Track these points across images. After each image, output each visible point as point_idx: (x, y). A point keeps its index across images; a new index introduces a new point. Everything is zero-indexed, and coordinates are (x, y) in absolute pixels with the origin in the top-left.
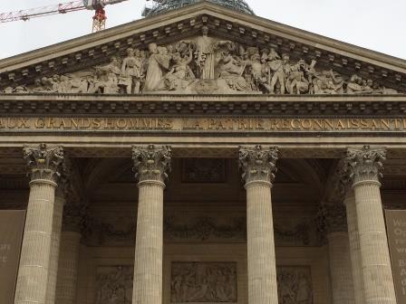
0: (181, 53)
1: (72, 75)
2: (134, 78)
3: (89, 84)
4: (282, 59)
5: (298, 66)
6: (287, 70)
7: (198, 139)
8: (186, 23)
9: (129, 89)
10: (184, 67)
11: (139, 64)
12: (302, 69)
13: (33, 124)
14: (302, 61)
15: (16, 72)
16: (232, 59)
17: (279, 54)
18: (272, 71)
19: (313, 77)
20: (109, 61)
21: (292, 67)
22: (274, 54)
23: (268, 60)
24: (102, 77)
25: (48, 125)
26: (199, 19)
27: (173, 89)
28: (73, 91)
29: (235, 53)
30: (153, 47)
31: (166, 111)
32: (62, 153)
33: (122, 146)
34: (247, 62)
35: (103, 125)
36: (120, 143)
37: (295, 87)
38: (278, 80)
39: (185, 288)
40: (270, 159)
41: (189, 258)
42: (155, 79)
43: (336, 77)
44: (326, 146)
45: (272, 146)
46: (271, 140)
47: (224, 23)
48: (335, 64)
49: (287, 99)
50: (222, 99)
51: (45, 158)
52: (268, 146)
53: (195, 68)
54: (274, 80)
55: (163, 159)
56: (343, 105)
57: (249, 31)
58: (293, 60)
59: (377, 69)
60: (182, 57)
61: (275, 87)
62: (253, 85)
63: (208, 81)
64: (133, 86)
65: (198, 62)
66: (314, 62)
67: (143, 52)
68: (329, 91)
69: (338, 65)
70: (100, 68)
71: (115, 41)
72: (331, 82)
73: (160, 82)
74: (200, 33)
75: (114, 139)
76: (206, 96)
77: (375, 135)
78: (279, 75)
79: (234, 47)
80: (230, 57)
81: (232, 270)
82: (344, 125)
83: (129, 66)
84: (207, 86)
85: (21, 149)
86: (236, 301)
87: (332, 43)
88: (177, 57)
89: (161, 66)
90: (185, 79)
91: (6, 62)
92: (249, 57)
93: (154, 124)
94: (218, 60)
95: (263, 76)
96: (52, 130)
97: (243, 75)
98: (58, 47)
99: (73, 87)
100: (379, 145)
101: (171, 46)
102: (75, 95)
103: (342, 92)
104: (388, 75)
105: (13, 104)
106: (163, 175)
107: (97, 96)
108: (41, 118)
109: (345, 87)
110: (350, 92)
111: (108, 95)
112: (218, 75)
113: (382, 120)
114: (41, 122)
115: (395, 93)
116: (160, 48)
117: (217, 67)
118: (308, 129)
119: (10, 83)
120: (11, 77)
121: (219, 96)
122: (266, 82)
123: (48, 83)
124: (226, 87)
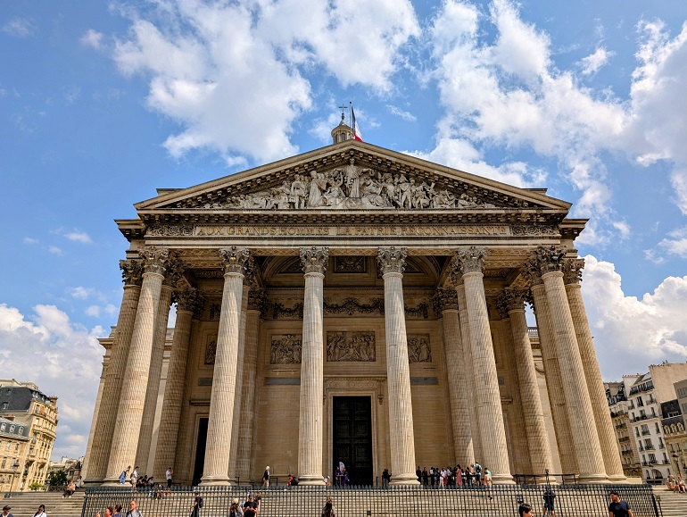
0: (334, 178)
1: (254, 195)
2: (300, 196)
3: (267, 202)
4: (409, 182)
5: (421, 187)
6: (413, 191)
7: (348, 242)
8: (338, 156)
9: (297, 205)
10: (337, 188)
11: (303, 186)
12: (424, 189)
13: (225, 231)
14: (424, 184)
15: (214, 193)
16: (373, 183)
17: (408, 179)
18: (402, 191)
19: (433, 196)
20: (282, 185)
21: (417, 188)
22: (403, 178)
23: (399, 183)
24: (277, 196)
25: (237, 232)
26: (347, 153)
27: (329, 205)
28: (256, 207)
29: (375, 178)
30: (314, 173)
31: (324, 221)
32: (248, 253)
33: (292, 247)
34: (384, 184)
35: (278, 232)
36: (291, 245)
37: (419, 203)
38: (407, 198)
39: (337, 350)
40: (401, 257)
41: (340, 329)
42: (315, 198)
43: (450, 195)
44: (442, 247)
45: (403, 247)
46: (402, 242)
47: (366, 155)
48: (449, 186)
49: (413, 212)
50: (365, 213)
51: (235, 257)
52: (400, 247)
53: (345, 189)
54: (404, 198)
55: (323, 257)
56: (455, 217)
57: (384, 162)
58: (418, 182)
59: (481, 190)
60: (336, 181)
61: (404, 203)
62: (388, 202)
64: (299, 204)
65: (347, 185)
66: (433, 185)
68: (443, 205)
69: (452, 187)
70: (274, 190)
71: (286, 170)
72: (446, 199)
73: (320, 200)
74: (349, 163)
75: (286, 242)
76: (356, 210)
77: (479, 238)
78: (407, 194)
79: (373, 173)
80: (371, 180)
81: (372, 338)
82: (456, 231)
83: (296, 188)
84: (354, 203)
85: (217, 250)
86: (374, 360)
87: (448, 170)
88: (332, 182)
89: (320, 188)
90: (338, 197)
91: (205, 186)
92: (385, 181)
93: (316, 231)
94: (362, 183)
95: (396, 195)
96: (240, 236)
97: (381, 195)
98: (244, 174)
99: (255, 204)
100: (482, 246)
102: (257, 210)
103: (454, 206)
104: (489, 194)
105: (210, 217)
106: (323, 269)
107: (274, 210)
108: (232, 227)
109: (456, 202)
110: (460, 207)
111: (281, 210)
112: (362, 195)
113: (485, 227)
114: (232, 230)
115: (493, 207)
117: (361, 188)
118: (429, 234)
119: (209, 201)
120: (209, 196)
121: (363, 210)
122: (398, 200)
123: (237, 201)
124: (368, 204)
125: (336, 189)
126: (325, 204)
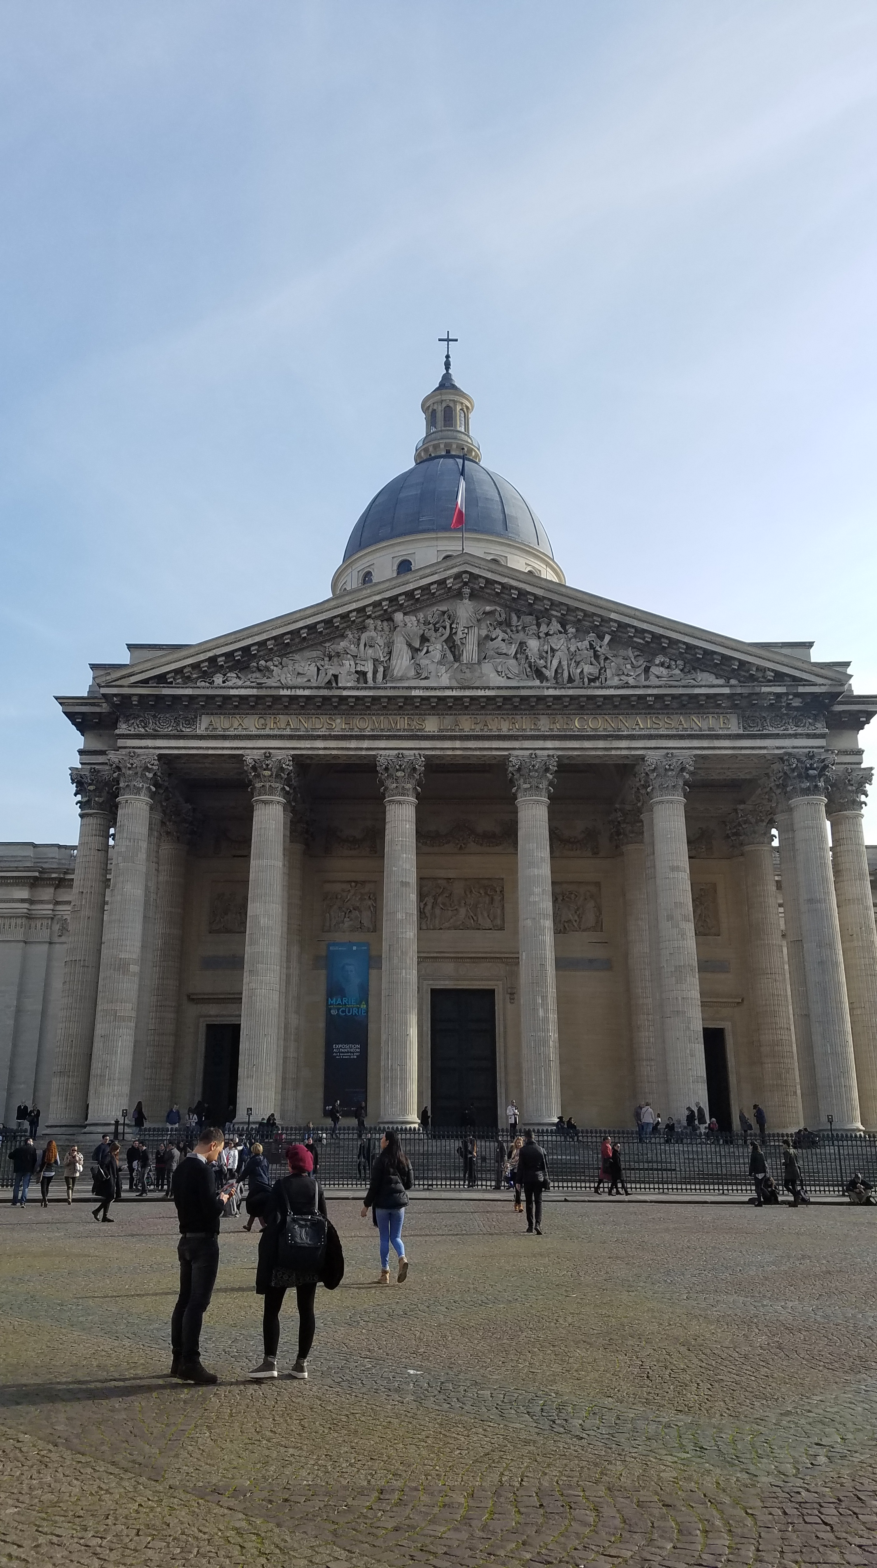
0: (434, 625)
1: (297, 657)
2: (376, 661)
3: (318, 669)
5: (586, 643)
6: (573, 649)
7: (458, 744)
8: (442, 583)
10: (439, 646)
11: (380, 641)
12: (591, 645)
13: (251, 724)
14: (592, 636)
15: (229, 655)
16: (502, 635)
17: (563, 626)
18: (553, 650)
20: (343, 636)
21: (579, 644)
22: (555, 626)
23: (547, 634)
24: (335, 659)
25: (270, 725)
26: (458, 576)
27: (426, 678)
28: (301, 681)
29: (505, 624)
31: (417, 707)
32: (291, 763)
33: (364, 753)
34: (521, 636)
35: (339, 725)
36: (361, 749)
37: (582, 671)
38: (560, 662)
39: (438, 911)
40: (547, 770)
41: (442, 874)
42: (402, 662)
43: (635, 657)
44: (618, 752)
45: (551, 752)
46: (549, 744)
47: (490, 582)
48: (635, 639)
49: (571, 692)
50: (488, 692)
51: (271, 770)
52: (546, 753)
53: (453, 647)
54: (555, 663)
55: (414, 769)
56: (640, 697)
57: (522, 593)
58: (581, 632)
59: (690, 648)
60: (436, 630)
61: (556, 671)
62: (529, 670)
63: (470, 666)
64: (375, 672)
65: (457, 638)
66: (607, 638)
67: (385, 623)
68: (623, 677)
69: (642, 641)
70: (331, 647)
71: (351, 611)
72: (629, 666)
73: (409, 668)
74: (459, 595)
75: (353, 744)
76: (469, 688)
77: (681, 737)
78: (562, 655)
79: (504, 616)
81: (498, 890)
82: (642, 724)
83: (370, 645)
84: (468, 675)
85: (243, 756)
86: (503, 928)
87: (632, 613)
89: (409, 645)
90: (440, 663)
91: (214, 643)
92: (524, 628)
93: (402, 723)
94: (484, 633)
95: (541, 658)
96: (276, 732)
97: (515, 657)
98: (279, 622)
99: (299, 674)
100: (686, 751)
101: (421, 615)
102: (304, 688)
103: (642, 680)
104: (703, 655)
105: (227, 698)
106: (415, 789)
107: (331, 688)
108: (262, 715)
109: (647, 670)
110: (653, 681)
111: (345, 688)
112: (483, 657)
113: (694, 717)
114: (262, 721)
115: (712, 679)
116: (407, 619)
117: (483, 641)
118: (596, 730)
119: (220, 669)
120: (221, 661)
121: (487, 688)
122: (545, 667)
123: (267, 668)
124: (493, 675)
125: (437, 648)
126: (418, 675)
